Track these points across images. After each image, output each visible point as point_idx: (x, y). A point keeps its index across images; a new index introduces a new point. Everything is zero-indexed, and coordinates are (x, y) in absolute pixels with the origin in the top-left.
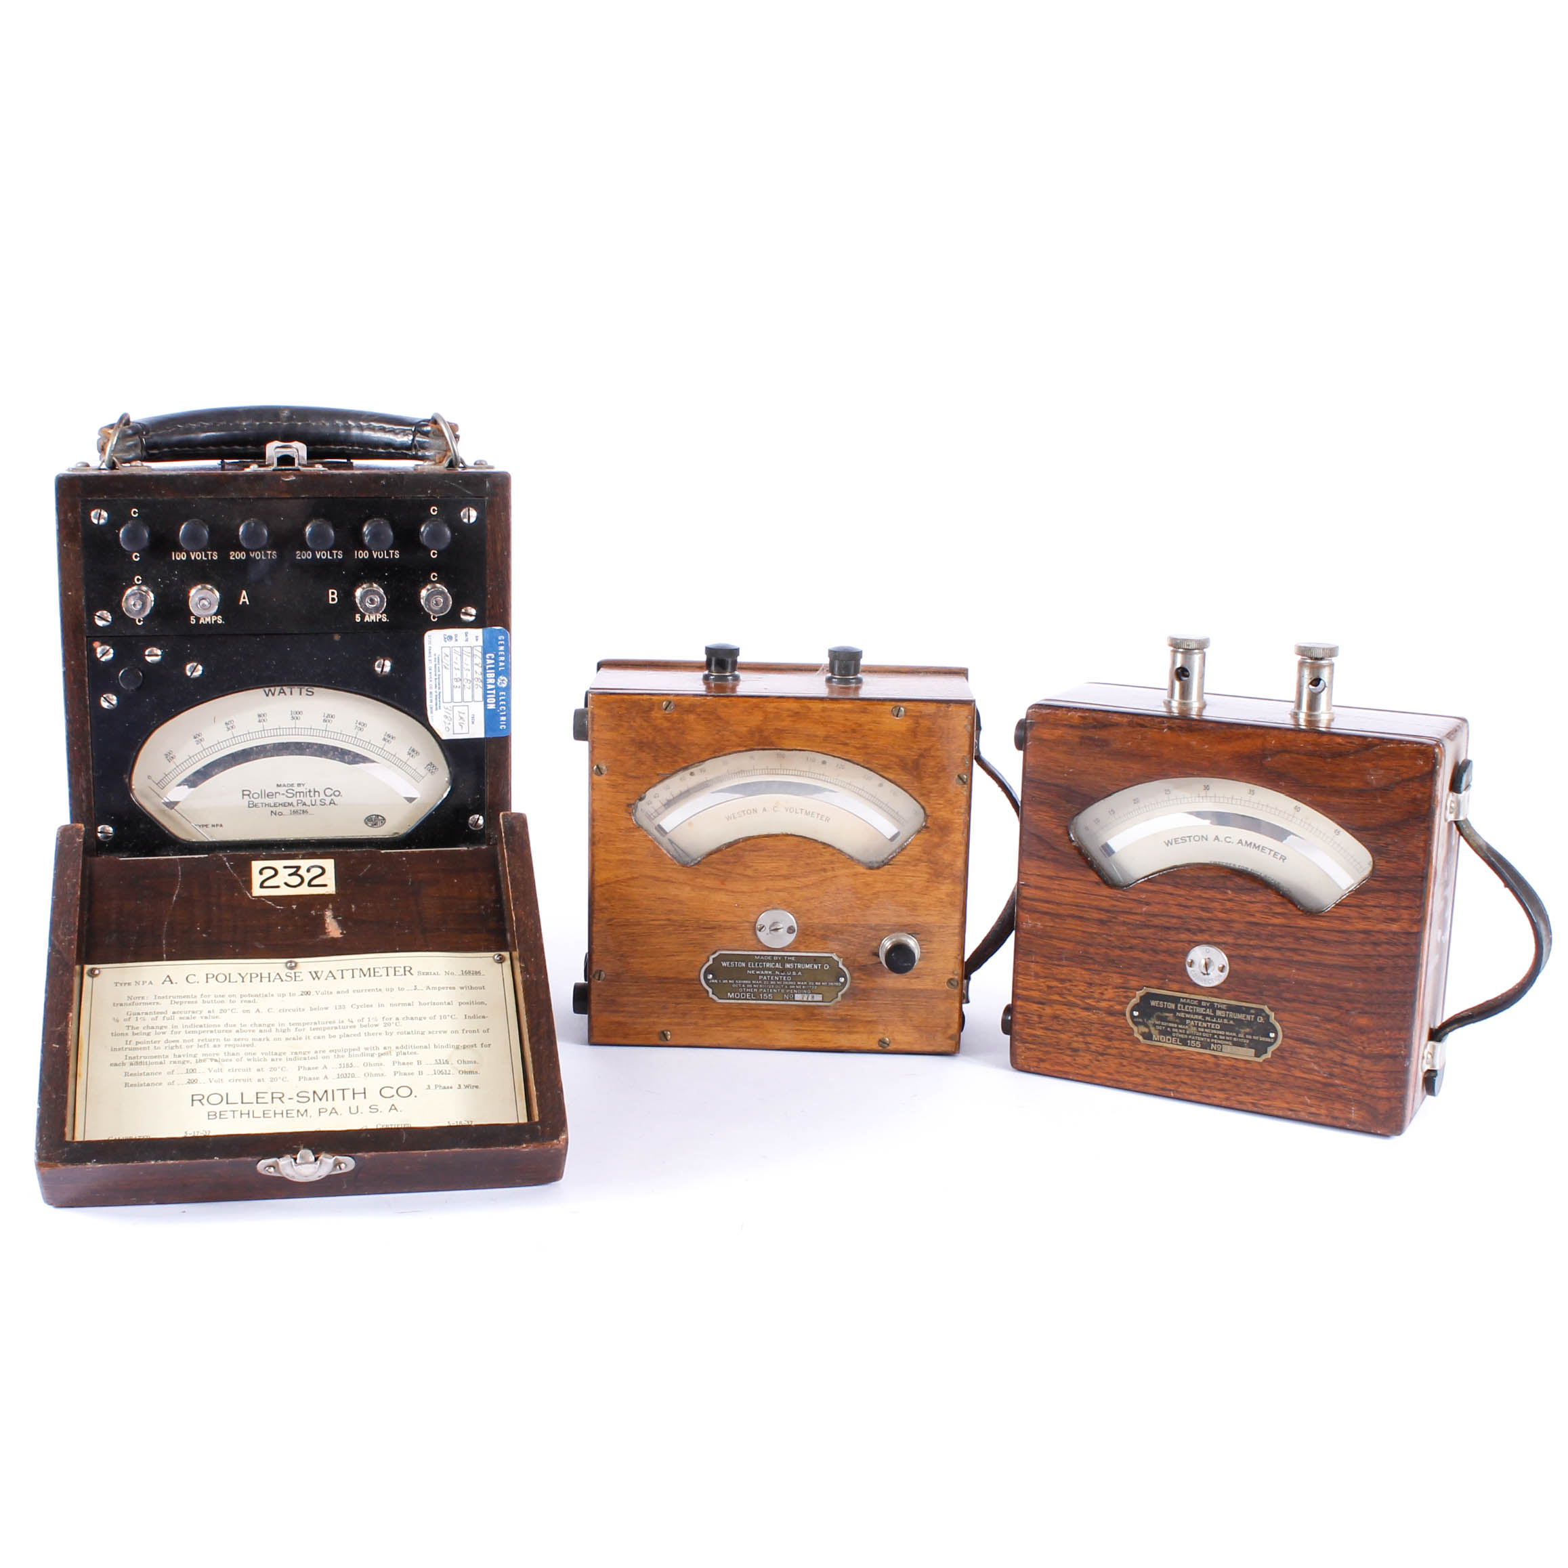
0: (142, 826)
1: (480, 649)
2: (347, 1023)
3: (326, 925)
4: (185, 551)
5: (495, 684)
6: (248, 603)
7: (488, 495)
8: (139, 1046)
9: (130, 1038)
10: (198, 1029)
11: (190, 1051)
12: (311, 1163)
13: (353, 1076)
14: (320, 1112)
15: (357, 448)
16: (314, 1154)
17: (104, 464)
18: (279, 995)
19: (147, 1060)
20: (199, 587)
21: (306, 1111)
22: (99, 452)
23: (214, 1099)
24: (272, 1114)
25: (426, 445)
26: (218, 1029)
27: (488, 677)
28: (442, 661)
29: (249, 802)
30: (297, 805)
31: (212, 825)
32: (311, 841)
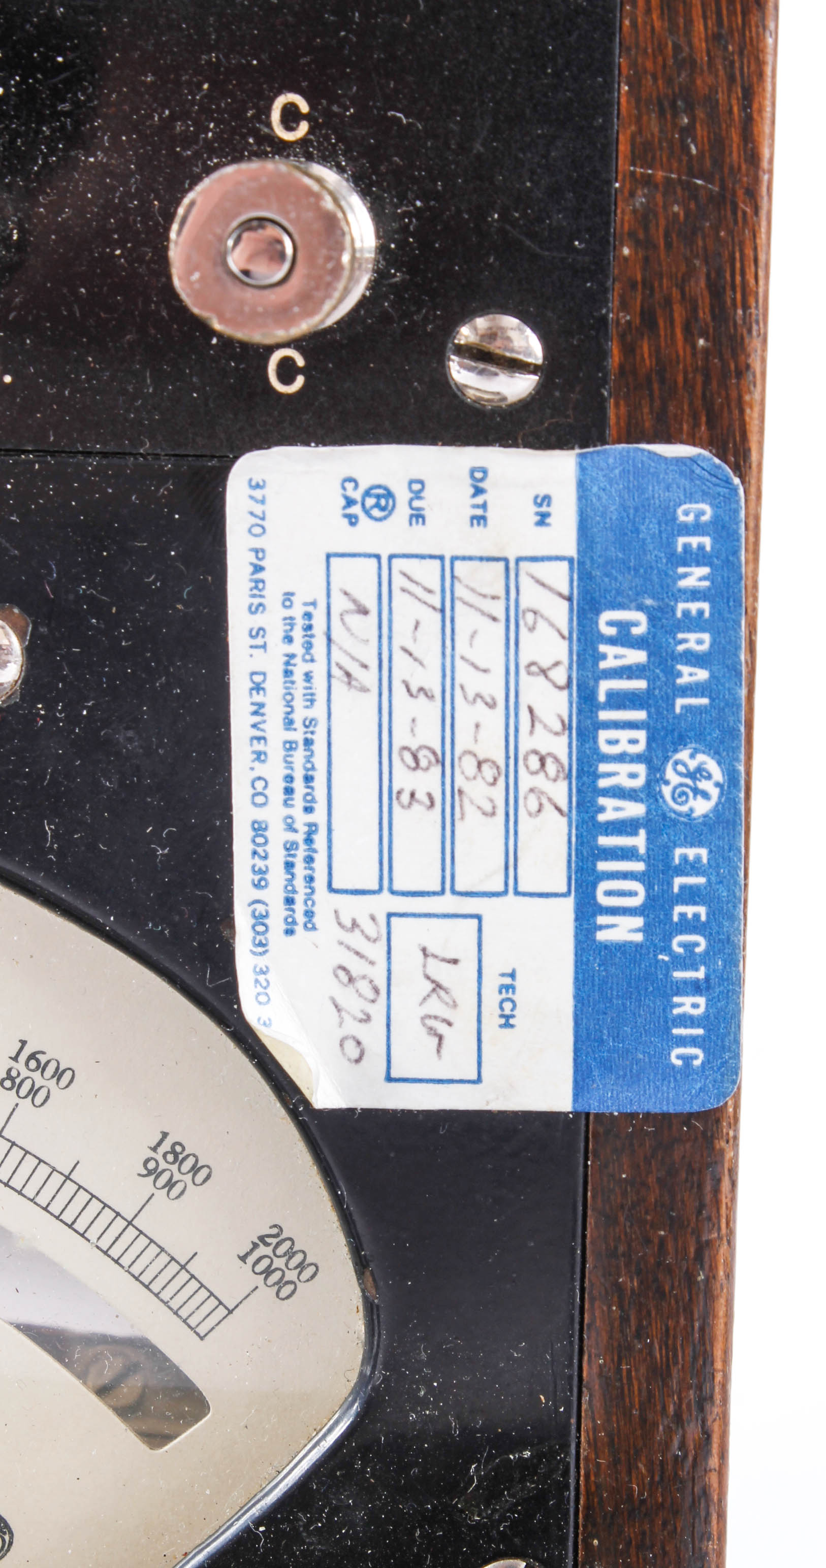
1: (560, 577)
5: (649, 793)
27: (605, 748)
28: (329, 640)
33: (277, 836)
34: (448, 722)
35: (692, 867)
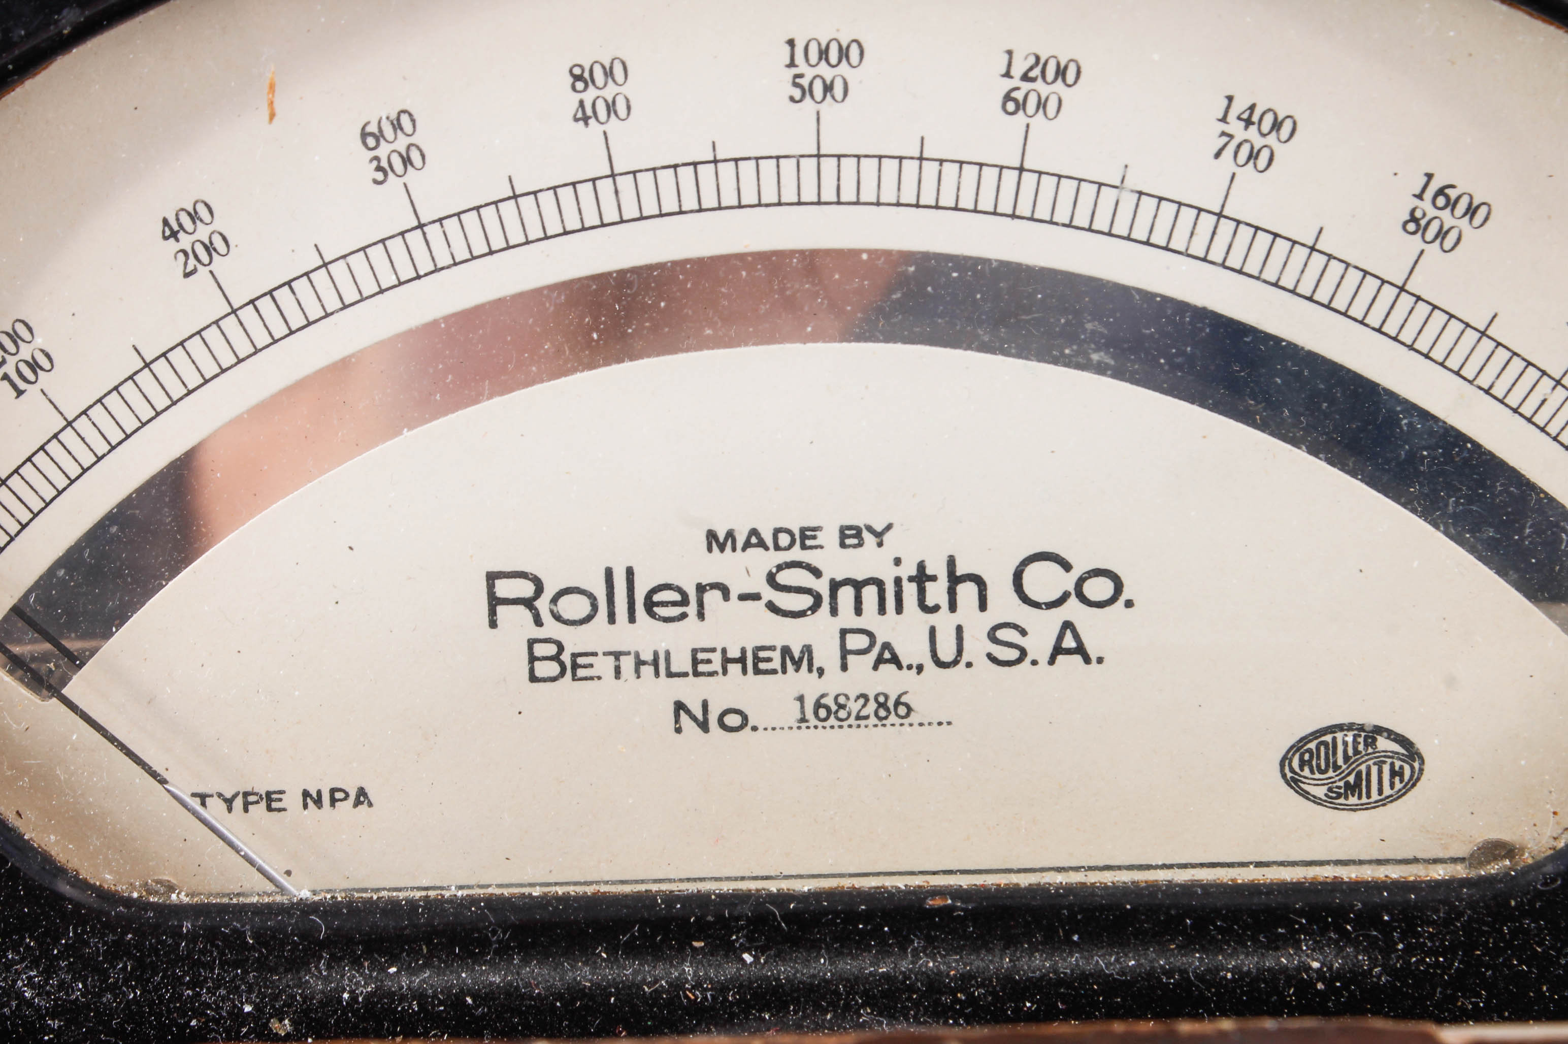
29: (531, 643)
30: (844, 667)
31: (306, 794)
32: (930, 903)
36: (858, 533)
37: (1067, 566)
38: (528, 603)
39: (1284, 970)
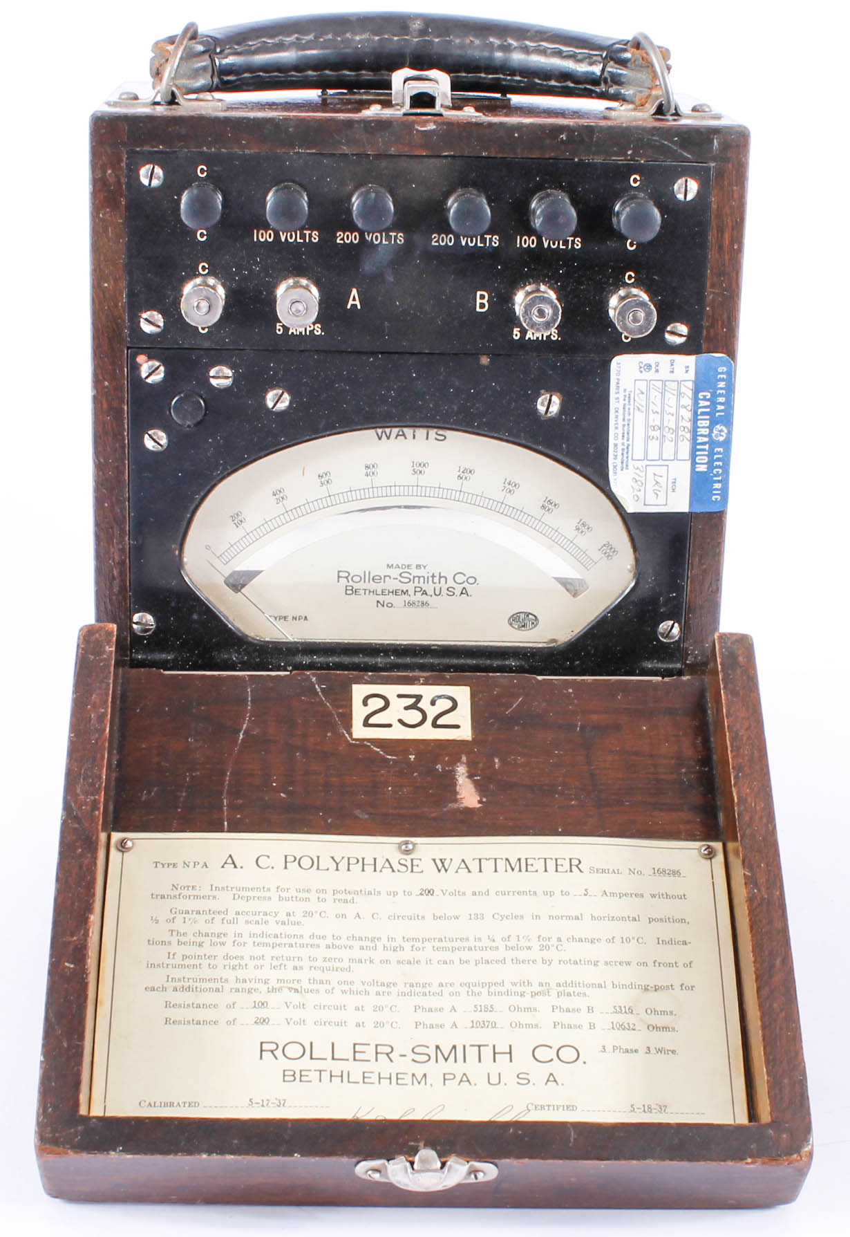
0: (195, 617)
1: (690, 385)
2: (486, 943)
3: (458, 788)
4: (273, 230)
5: (709, 435)
6: (359, 307)
7: (714, 159)
8: (187, 962)
9: (174, 948)
10: (271, 941)
11: (260, 974)
12: (435, 1171)
13: (494, 1026)
14: (445, 1079)
15: (518, 78)
16: (440, 1156)
17: (159, 95)
18: (389, 894)
19: (198, 984)
20: (291, 281)
21: (425, 1075)
22: (152, 77)
23: (294, 1051)
24: (375, 1078)
25: (623, 80)
26: (300, 941)
27: (699, 425)
28: (634, 400)
29: (346, 586)
30: (415, 594)
31: (293, 617)
32: (433, 648)
33: (620, 447)
34: (662, 420)
35: (719, 453)
36: (420, 566)
37: (464, 575)
38: (347, 578)
39: (506, 665)
